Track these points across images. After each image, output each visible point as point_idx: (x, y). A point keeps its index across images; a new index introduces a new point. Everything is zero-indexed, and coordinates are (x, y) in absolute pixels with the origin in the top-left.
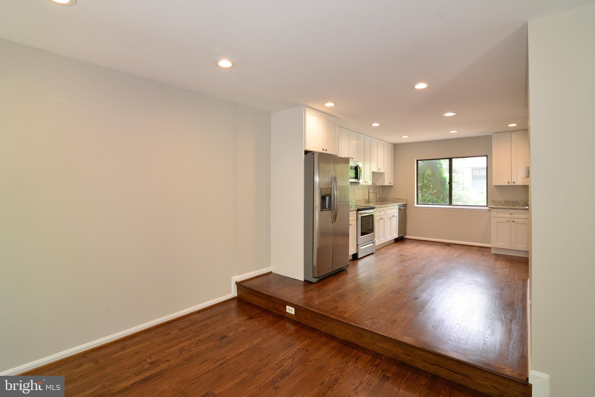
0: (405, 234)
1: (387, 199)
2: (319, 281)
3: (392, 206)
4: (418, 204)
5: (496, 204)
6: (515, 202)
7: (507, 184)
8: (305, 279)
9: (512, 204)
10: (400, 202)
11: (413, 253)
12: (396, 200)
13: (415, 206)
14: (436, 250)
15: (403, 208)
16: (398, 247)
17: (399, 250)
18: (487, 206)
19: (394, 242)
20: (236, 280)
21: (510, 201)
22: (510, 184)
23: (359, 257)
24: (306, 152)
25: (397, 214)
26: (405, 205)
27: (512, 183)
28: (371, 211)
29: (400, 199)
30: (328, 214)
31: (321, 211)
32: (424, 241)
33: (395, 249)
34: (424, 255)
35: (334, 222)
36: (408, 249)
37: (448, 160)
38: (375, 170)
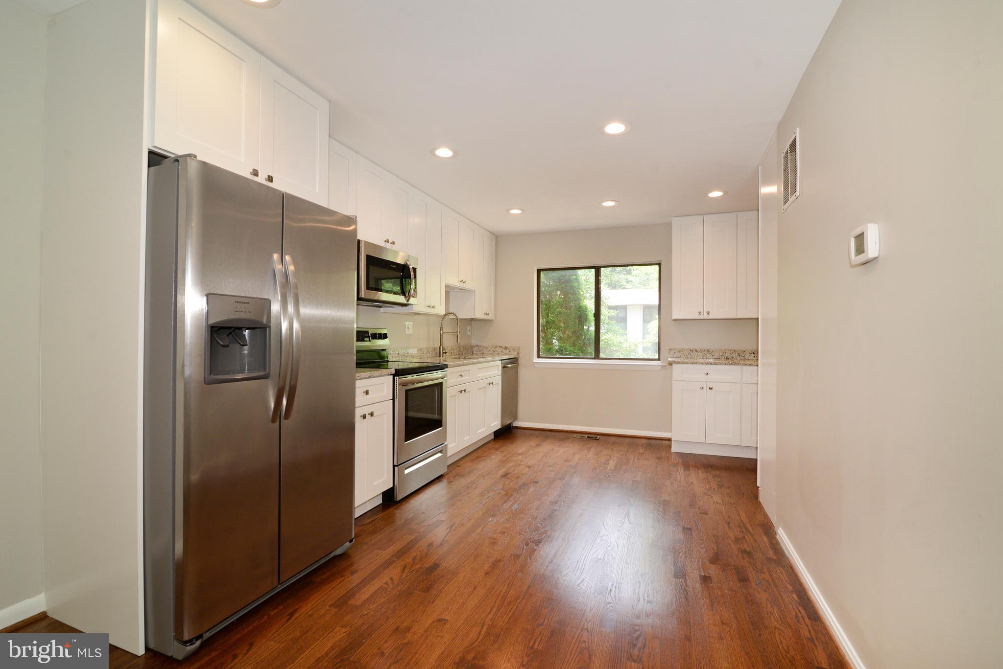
0: (515, 418)
1: (481, 349)
3: (488, 362)
4: (539, 357)
5: (676, 355)
6: (706, 350)
7: (697, 317)
9: (701, 354)
10: (506, 354)
11: (529, 467)
12: (499, 350)
13: (534, 361)
14: (574, 454)
15: (511, 367)
16: (500, 450)
17: (500, 461)
18: (659, 359)
19: (492, 437)
21: (698, 350)
22: (701, 317)
23: (399, 496)
24: (155, 158)
25: (498, 380)
26: (515, 361)
27: (706, 313)
28: (438, 374)
29: (506, 348)
32: (551, 430)
33: (493, 457)
34: (551, 469)
35: (286, 418)
36: (519, 454)
37: (593, 270)
38: (454, 282)
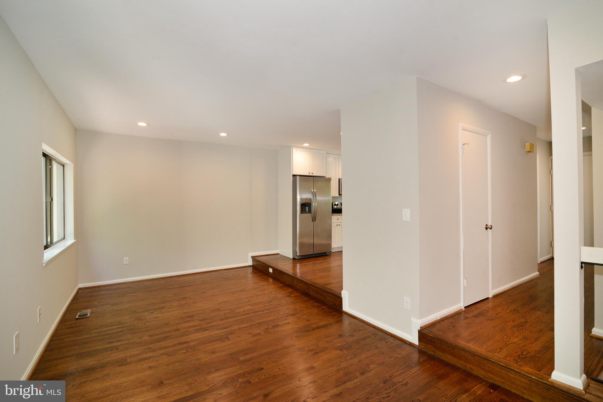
2: (300, 259)
8: (294, 257)
20: (252, 255)
24: (294, 176)
30: (308, 216)
31: (301, 213)
35: (315, 221)
